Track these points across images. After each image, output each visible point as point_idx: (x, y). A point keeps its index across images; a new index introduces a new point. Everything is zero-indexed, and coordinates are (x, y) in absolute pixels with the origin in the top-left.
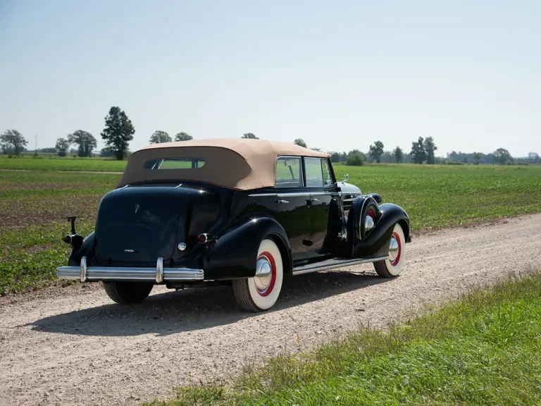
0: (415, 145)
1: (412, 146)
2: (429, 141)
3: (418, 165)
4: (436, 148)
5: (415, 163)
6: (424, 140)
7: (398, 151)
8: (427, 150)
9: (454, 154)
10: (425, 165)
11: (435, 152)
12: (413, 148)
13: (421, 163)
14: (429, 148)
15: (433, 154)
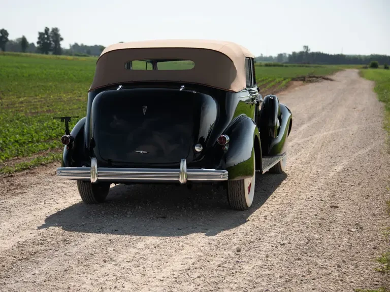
0: (41, 34)
1: (38, 36)
2: (55, 31)
3: (44, 55)
4: (62, 39)
5: (42, 53)
6: (51, 30)
7: (23, 41)
8: (54, 41)
9: (76, 45)
10: (50, 55)
11: (61, 43)
12: (39, 38)
13: (47, 53)
14: (55, 39)
15: (59, 45)
